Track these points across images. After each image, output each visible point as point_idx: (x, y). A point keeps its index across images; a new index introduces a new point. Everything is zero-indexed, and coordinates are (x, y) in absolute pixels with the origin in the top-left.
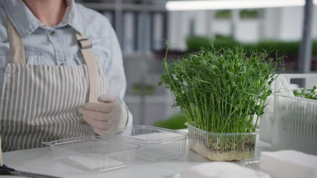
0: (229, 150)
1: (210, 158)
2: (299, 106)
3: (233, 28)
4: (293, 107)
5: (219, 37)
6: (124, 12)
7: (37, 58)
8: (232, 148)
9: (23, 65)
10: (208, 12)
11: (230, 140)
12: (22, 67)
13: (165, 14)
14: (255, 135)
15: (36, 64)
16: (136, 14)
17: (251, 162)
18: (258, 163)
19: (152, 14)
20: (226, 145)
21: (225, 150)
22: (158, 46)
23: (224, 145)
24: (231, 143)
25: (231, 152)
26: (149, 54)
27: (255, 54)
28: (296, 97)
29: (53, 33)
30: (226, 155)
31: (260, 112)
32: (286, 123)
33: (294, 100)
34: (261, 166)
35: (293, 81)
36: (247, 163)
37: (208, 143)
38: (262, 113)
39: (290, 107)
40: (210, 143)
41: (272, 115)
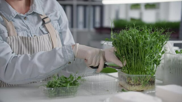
0: (139, 84)
1: (128, 89)
2: (179, 59)
3: (141, 14)
4: (175, 60)
5: (133, 19)
6: (78, 5)
7: (23, 33)
8: (141, 84)
9: (16, 37)
10: (127, 5)
11: (140, 79)
12: (16, 38)
13: (102, 7)
14: (154, 76)
15: (23, 36)
16: (85, 6)
17: (150, 92)
18: (155, 92)
19: (94, 6)
20: (137, 82)
21: (137, 85)
22: (98, 25)
23: (136, 82)
24: (140, 81)
25: (140, 86)
26: (92, 29)
27: (157, 30)
28: (177, 54)
29: (25, 18)
30: (137, 88)
31: (158, 63)
32: (171, 69)
33: (176, 56)
34: (156, 94)
35: (175, 45)
36: (148, 92)
37: (127, 81)
38: (159, 64)
39: (174, 60)
40: (128, 80)
41: (163, 65)
